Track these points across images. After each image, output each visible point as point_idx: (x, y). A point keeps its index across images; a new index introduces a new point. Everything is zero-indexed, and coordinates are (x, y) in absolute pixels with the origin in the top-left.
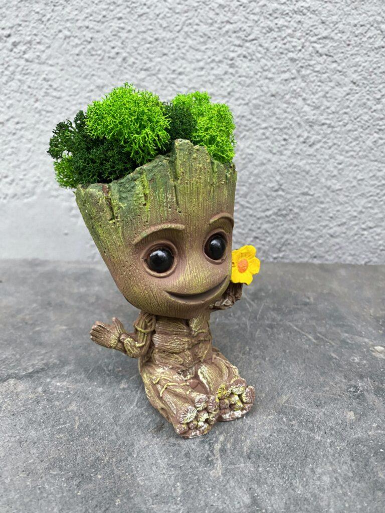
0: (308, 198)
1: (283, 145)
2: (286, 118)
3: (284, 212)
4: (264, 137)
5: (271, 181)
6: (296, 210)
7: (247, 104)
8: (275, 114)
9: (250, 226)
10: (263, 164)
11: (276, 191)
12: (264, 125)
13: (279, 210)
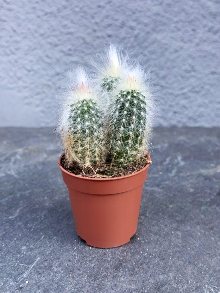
0: (216, 76)
1: (192, 35)
2: (193, 12)
3: (197, 89)
4: (176, 30)
5: (184, 65)
6: (207, 87)
7: (160, 4)
8: (183, 10)
9: (169, 103)
10: (176, 51)
11: (189, 72)
12: (176, 19)
13: (193, 88)
